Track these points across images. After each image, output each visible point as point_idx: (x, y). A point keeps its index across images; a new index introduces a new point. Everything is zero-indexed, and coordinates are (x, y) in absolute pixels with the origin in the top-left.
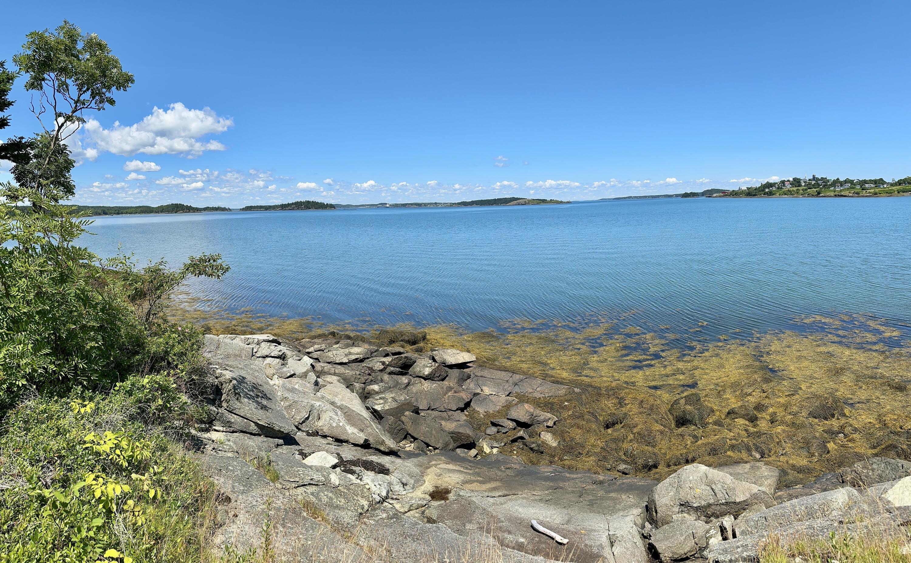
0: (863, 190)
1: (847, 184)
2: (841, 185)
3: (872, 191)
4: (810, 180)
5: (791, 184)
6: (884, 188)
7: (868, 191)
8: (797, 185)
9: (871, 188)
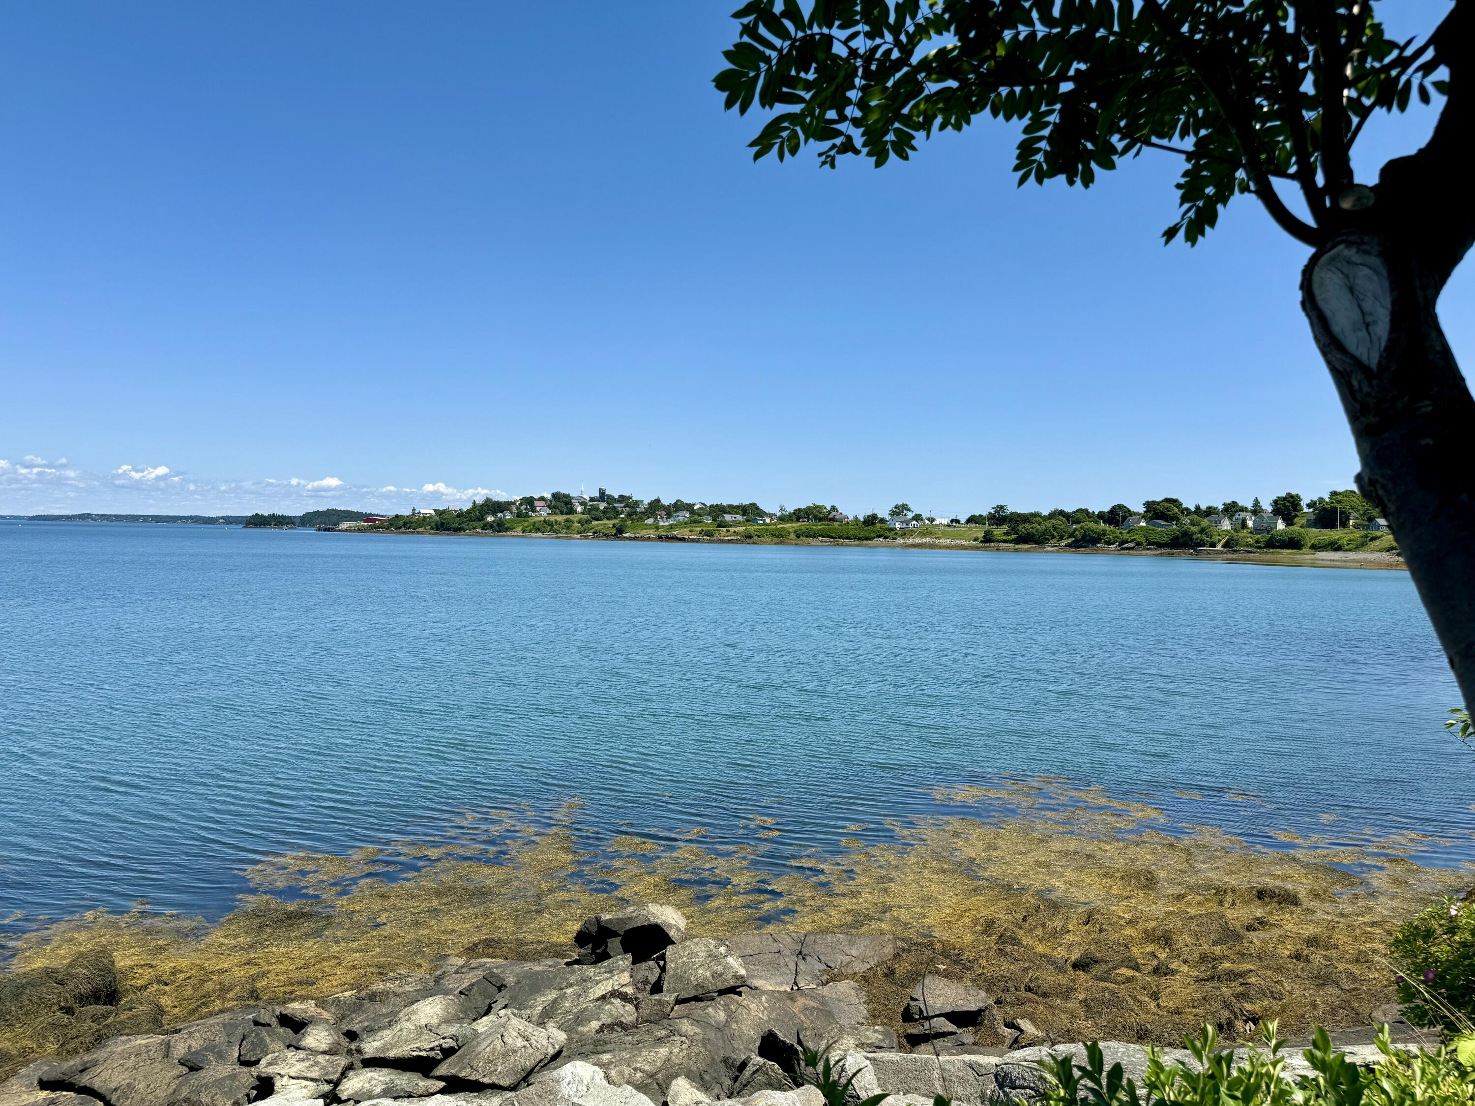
0: (719, 526)
1: (681, 513)
2: (669, 515)
3: (741, 529)
4: (592, 499)
5: (549, 507)
6: (765, 524)
7: (732, 529)
8: (565, 510)
9: (738, 524)
